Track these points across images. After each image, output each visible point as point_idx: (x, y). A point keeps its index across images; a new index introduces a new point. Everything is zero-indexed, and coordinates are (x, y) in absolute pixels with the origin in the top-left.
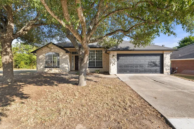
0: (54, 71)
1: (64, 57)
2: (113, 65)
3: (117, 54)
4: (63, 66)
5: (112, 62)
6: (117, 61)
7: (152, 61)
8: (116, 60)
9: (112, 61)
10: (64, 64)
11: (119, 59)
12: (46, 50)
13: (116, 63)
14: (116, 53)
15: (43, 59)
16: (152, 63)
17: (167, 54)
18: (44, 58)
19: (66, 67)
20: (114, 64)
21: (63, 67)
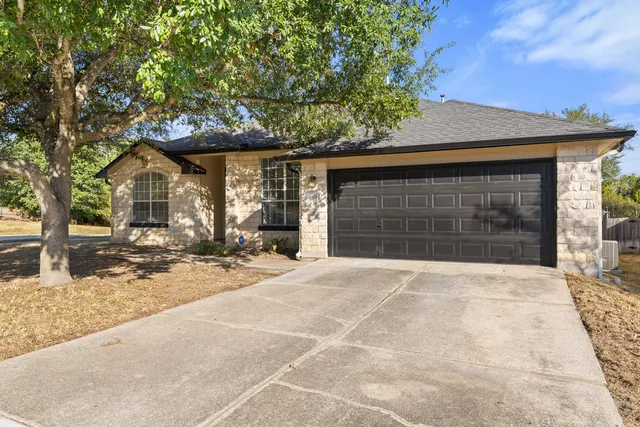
0: (153, 240)
1: (180, 190)
2: (310, 221)
3: (330, 172)
4: (177, 222)
5: (305, 205)
6: (325, 201)
7: (499, 197)
8: (323, 196)
9: (308, 201)
10: (180, 214)
11: (341, 192)
12: (134, 167)
13: (323, 211)
14: (321, 167)
15: (126, 197)
16: (494, 213)
17: (575, 159)
18: (128, 194)
19: (185, 228)
20: (315, 214)
21: (177, 225)
